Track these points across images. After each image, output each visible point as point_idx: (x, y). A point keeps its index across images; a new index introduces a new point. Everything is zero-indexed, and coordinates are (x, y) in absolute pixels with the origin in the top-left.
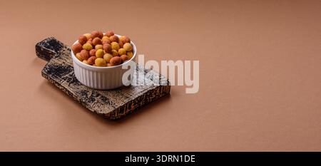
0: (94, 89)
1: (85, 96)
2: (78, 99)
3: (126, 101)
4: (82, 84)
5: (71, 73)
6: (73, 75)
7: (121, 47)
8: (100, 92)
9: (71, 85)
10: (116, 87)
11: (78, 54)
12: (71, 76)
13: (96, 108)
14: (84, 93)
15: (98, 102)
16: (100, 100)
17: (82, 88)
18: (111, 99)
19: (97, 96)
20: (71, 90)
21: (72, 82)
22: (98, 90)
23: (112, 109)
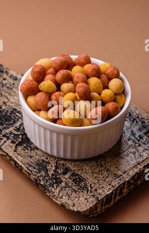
0: (58, 159)
1: (43, 173)
2: (32, 177)
3: (116, 183)
4: (37, 148)
5: (18, 124)
6: (21, 129)
7: (106, 87)
8: (69, 165)
9: (20, 149)
10: (97, 154)
11: (31, 99)
12: (18, 130)
13: (65, 200)
14: (42, 166)
15: (67, 186)
16: (70, 182)
17: (37, 156)
18: (90, 180)
19: (65, 173)
20: (19, 160)
21: (20, 144)
22: (65, 160)
23: (92, 202)
